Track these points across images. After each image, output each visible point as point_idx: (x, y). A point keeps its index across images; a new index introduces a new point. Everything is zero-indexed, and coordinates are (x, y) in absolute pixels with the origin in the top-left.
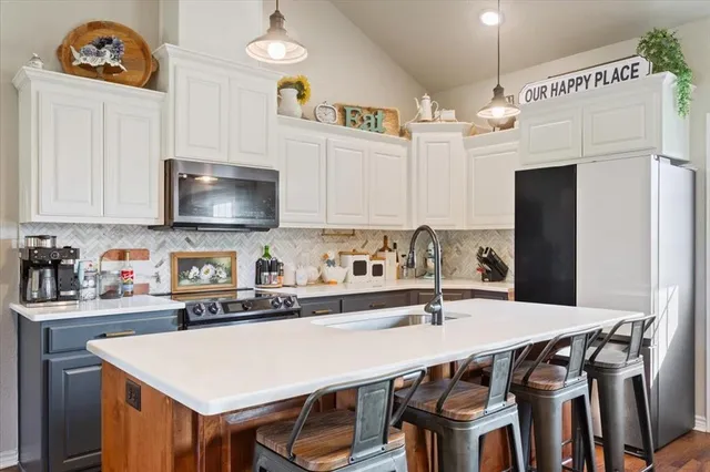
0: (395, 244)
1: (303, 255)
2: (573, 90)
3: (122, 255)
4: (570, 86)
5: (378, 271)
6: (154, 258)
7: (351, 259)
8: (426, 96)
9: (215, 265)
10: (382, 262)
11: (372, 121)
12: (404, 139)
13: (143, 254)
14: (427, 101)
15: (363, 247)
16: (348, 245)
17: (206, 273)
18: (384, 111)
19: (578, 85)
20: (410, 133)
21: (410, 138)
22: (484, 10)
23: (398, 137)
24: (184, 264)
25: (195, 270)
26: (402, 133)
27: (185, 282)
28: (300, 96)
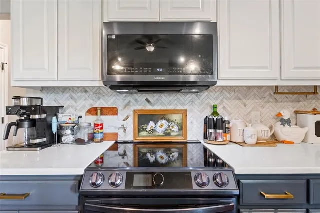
1: (254, 113)
6: (122, 115)
13: (113, 111)
16: (306, 105)
24: (143, 119)
25: (152, 124)
27: (144, 134)
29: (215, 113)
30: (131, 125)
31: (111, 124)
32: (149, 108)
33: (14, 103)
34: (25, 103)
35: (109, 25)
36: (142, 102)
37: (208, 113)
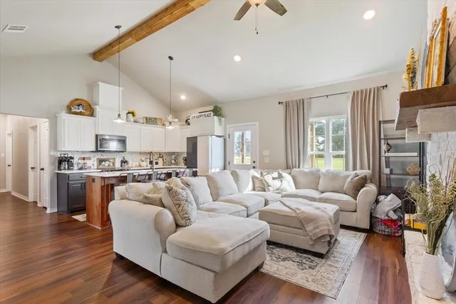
0: (163, 156)
3: (84, 159)
7: (149, 160)
9: (109, 162)
10: (158, 161)
11: (155, 122)
13: (89, 159)
14: (170, 116)
17: (107, 164)
18: (159, 119)
21: (165, 127)
23: (162, 126)
24: (101, 161)
25: (103, 163)
28: (133, 115)
30: (96, 163)
31: (89, 163)
33: (59, 156)
36: (100, 156)
37: (122, 159)
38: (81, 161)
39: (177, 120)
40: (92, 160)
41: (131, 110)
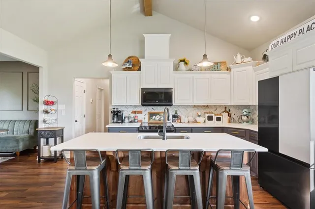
0: (229, 110)
1: (190, 113)
2: (289, 40)
3: (135, 112)
4: (288, 39)
5: (219, 119)
6: (144, 113)
7: (207, 115)
8: (239, 54)
9: (160, 115)
10: (221, 117)
11: (216, 67)
12: (228, 72)
13: (141, 112)
14: (239, 56)
15: (215, 111)
16: (208, 110)
17: (157, 118)
18: (220, 63)
19: (291, 37)
20: (230, 69)
21: (231, 71)
22: (250, 16)
23: (226, 71)
24: (151, 115)
25: (154, 117)
26: (228, 70)
27: (151, 120)
28: (186, 64)
29: (176, 113)
30: (147, 117)
31: (140, 117)
32: (153, 111)
33: (113, 110)
34: (116, 110)
35: (143, 89)
36: (151, 109)
37: (174, 113)
38: (133, 115)
39: (249, 59)
40: (144, 114)
41: (182, 58)
